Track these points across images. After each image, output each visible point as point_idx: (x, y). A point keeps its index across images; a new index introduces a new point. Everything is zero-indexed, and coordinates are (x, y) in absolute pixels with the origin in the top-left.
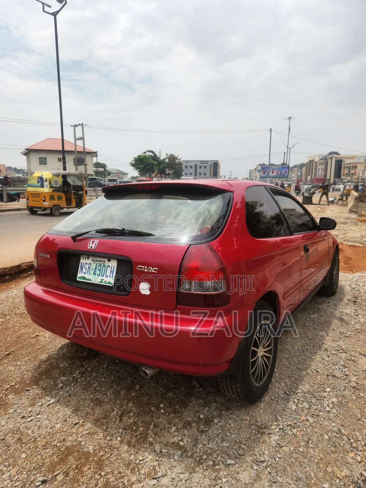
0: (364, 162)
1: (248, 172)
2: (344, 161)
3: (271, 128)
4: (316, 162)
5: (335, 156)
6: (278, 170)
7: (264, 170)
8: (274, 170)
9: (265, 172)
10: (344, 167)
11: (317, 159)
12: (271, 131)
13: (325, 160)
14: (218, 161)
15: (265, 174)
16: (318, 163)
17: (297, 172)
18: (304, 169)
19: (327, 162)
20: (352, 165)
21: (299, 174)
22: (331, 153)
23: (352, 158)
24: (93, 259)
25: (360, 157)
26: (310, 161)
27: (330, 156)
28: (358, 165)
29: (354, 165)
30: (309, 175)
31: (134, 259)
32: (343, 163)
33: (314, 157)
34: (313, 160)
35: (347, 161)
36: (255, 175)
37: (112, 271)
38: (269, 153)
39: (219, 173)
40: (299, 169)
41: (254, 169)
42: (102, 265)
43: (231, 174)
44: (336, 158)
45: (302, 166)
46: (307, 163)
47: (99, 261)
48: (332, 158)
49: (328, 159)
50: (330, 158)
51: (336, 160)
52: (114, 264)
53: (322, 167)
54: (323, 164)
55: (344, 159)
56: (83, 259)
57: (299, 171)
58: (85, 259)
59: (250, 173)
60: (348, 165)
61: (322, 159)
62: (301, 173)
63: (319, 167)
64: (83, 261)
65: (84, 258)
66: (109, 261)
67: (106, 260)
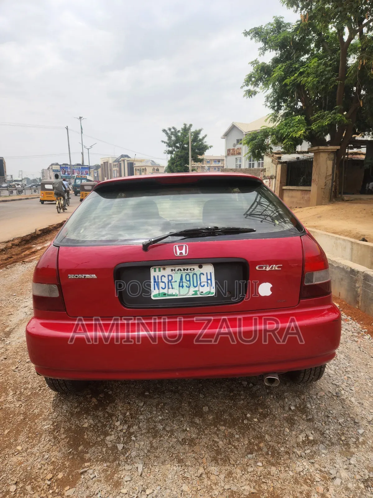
0: (151, 165)
1: (41, 172)
2: (135, 164)
3: (67, 127)
4: (110, 164)
5: (126, 158)
6: (79, 171)
7: (63, 169)
8: (74, 170)
9: (65, 172)
10: (136, 169)
11: (111, 161)
12: (67, 129)
13: (118, 162)
14: (3, 158)
15: (65, 174)
16: (112, 165)
17: (94, 174)
18: (100, 170)
19: (120, 165)
20: (142, 168)
21: (96, 175)
22: (122, 156)
23: (141, 162)
24: (173, 268)
25: (148, 161)
26: (104, 163)
27: (122, 159)
28: (147, 168)
29: (144, 168)
30: (105, 177)
31: (249, 259)
32: (134, 166)
33: (108, 159)
34: (107, 162)
35: (137, 164)
36: (48, 175)
37: (209, 278)
38: (68, 152)
39: (5, 172)
40: (94, 170)
41: (46, 168)
42: (191, 275)
43: (21, 174)
44: (127, 161)
45: (97, 167)
46: (102, 164)
47: (184, 270)
48: (124, 161)
49: (121, 161)
50: (122, 160)
51: (128, 163)
52: (209, 269)
53: (116, 169)
54: (117, 166)
55: (134, 163)
56: (155, 271)
57: (96, 173)
58: (160, 271)
59: (43, 173)
60: (139, 168)
61: (115, 161)
62: (98, 174)
63: (114, 169)
64: (154, 273)
65: (157, 270)
66: (200, 267)
67: (196, 268)
